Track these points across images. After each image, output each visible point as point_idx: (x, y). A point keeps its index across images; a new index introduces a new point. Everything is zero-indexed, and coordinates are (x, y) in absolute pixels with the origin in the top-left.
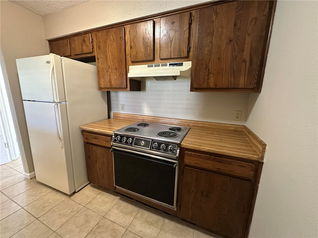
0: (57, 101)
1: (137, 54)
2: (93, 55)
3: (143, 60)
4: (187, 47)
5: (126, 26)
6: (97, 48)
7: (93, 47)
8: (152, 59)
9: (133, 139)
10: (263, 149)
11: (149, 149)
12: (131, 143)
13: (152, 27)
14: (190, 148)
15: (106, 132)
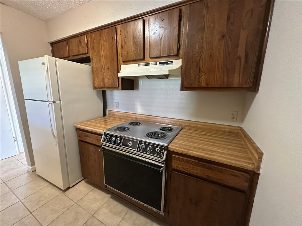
0: (51, 101)
1: (127, 54)
2: (88, 55)
3: (134, 59)
4: (176, 45)
5: (117, 26)
6: (91, 49)
7: (88, 48)
8: (142, 57)
9: (121, 139)
10: (259, 158)
11: (136, 150)
12: (119, 144)
13: (142, 26)
14: (178, 151)
15: (97, 131)
